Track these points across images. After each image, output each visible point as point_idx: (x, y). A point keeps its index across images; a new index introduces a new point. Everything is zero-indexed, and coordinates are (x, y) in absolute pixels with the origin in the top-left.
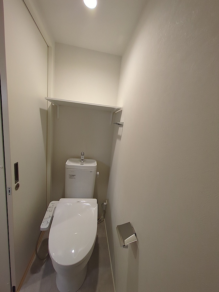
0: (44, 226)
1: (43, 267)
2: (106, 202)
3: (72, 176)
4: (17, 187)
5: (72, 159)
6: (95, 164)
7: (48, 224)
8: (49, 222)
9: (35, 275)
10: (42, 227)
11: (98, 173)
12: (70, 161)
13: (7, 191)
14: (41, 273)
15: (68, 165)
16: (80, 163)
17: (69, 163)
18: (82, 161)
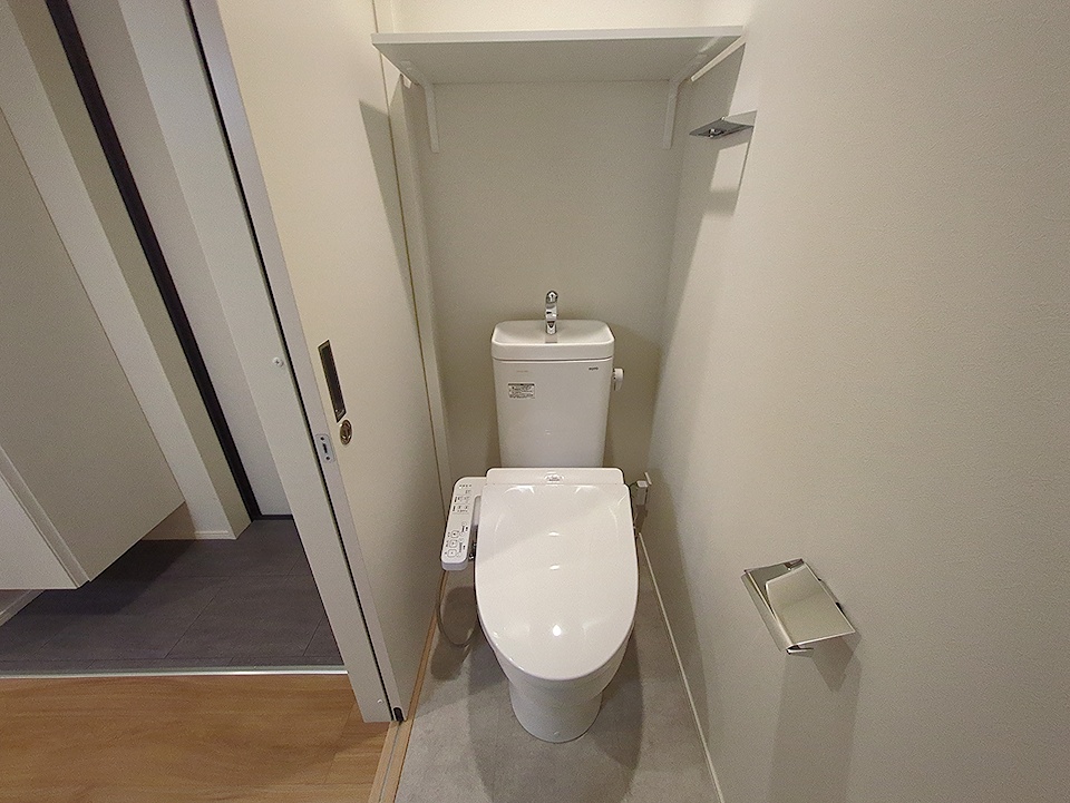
0: (453, 555)
1: (466, 663)
2: (646, 480)
3: (521, 389)
4: (346, 432)
5: (512, 323)
6: (605, 338)
7: (465, 552)
8: (466, 543)
9: (448, 684)
10: (444, 558)
11: (619, 372)
12: (503, 330)
13: (319, 450)
14: (463, 679)
15: (501, 347)
16: (544, 336)
17: (502, 340)
18: (551, 330)
